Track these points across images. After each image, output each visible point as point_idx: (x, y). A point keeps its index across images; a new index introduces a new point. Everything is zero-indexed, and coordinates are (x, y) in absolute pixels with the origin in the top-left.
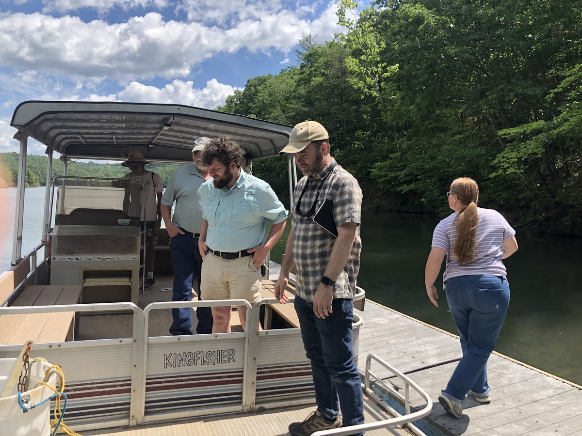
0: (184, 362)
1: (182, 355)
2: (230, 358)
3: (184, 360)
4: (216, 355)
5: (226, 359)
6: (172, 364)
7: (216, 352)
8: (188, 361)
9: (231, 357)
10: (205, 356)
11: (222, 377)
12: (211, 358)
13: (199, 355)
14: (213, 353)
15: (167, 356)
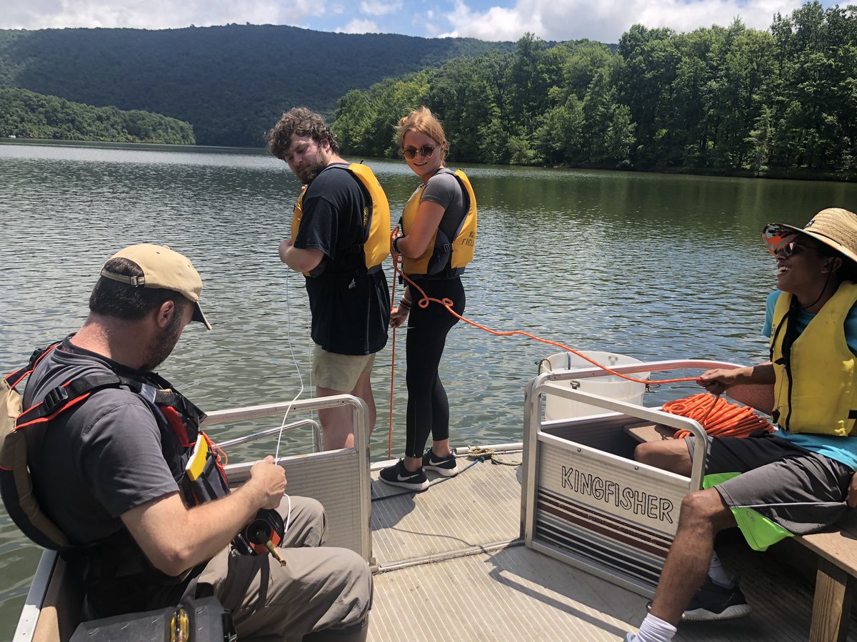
0: (589, 489)
1: (587, 477)
2: (664, 514)
3: (589, 486)
4: (640, 499)
5: (656, 512)
6: (573, 485)
7: (640, 495)
8: (596, 490)
9: (666, 512)
10: (621, 493)
11: (649, 540)
12: (632, 500)
13: (612, 488)
14: (634, 494)
15: (567, 471)
